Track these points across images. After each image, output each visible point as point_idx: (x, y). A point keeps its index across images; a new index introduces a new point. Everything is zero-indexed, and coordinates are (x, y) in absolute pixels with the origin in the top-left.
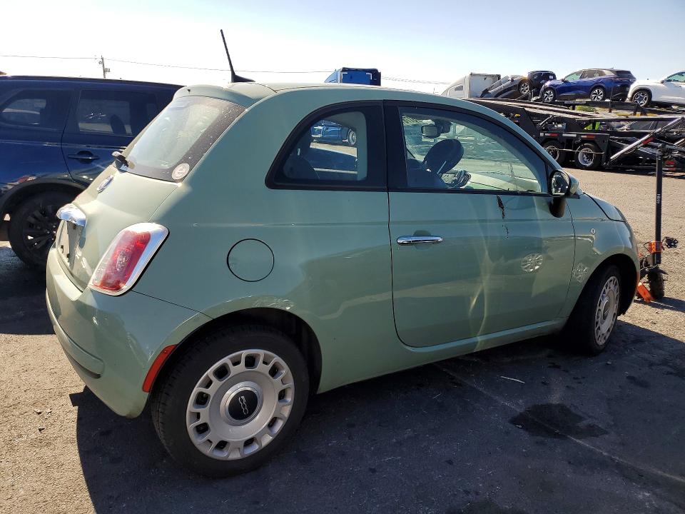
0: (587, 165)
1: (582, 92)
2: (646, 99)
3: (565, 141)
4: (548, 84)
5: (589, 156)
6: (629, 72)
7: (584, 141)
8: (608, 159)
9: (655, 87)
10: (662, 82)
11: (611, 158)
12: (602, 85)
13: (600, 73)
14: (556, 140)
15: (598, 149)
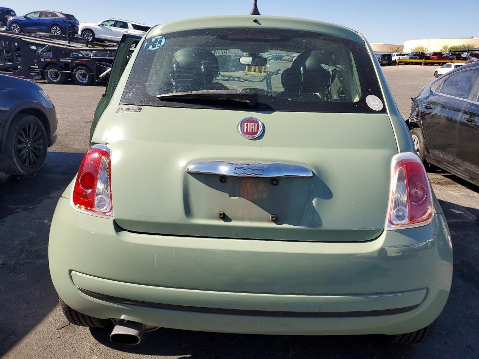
0: (84, 82)
1: (43, 28)
2: (91, 36)
3: (63, 65)
4: (11, 18)
5: (84, 76)
6: (73, 16)
7: (78, 65)
8: (98, 78)
9: (96, 29)
10: (99, 26)
11: (100, 76)
12: (57, 23)
13: (54, 14)
14: (56, 64)
15: (89, 70)
